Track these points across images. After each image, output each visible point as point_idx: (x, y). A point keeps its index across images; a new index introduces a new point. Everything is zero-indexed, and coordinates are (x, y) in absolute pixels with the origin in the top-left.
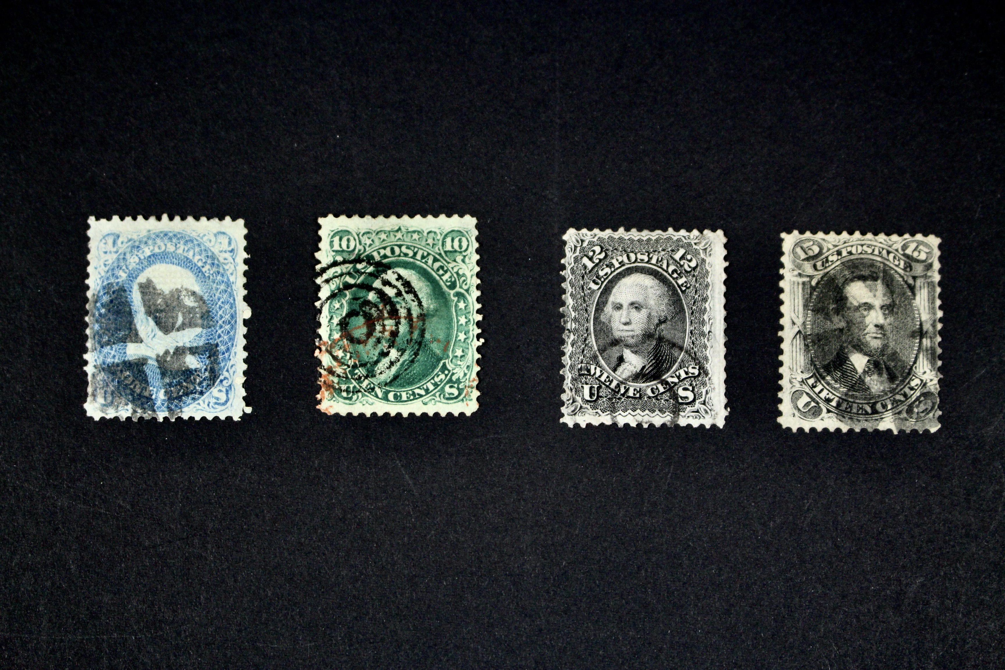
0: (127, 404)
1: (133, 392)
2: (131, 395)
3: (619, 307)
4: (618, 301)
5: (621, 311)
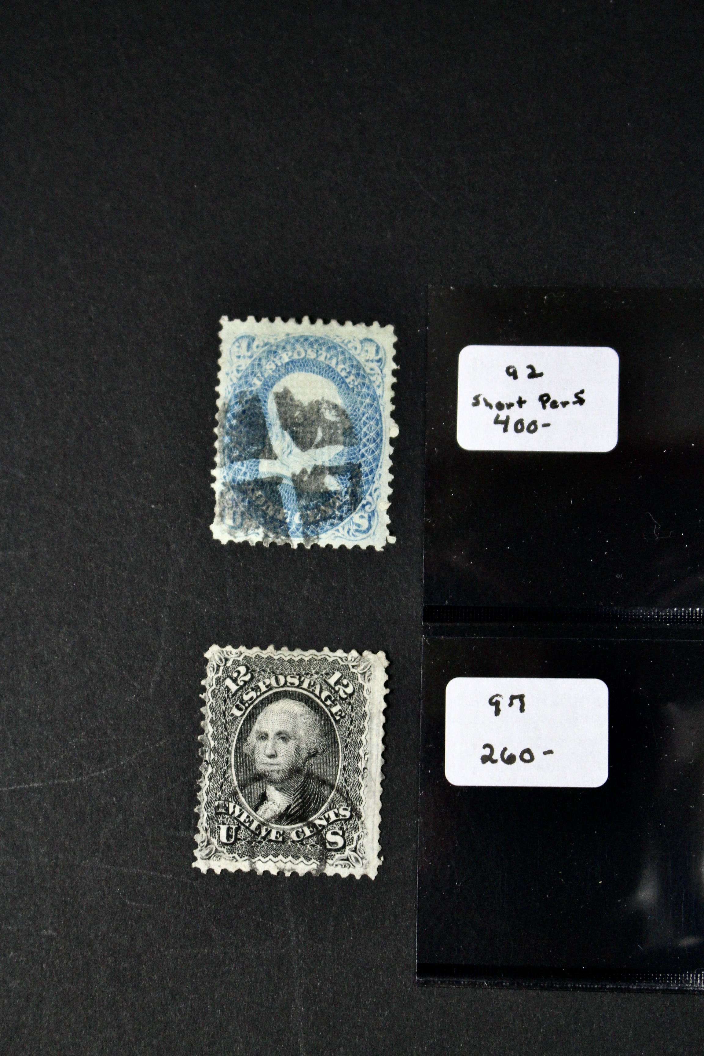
0: (258, 528)
1: (265, 514)
2: (264, 517)
3: (263, 737)
4: (264, 730)
5: (266, 742)
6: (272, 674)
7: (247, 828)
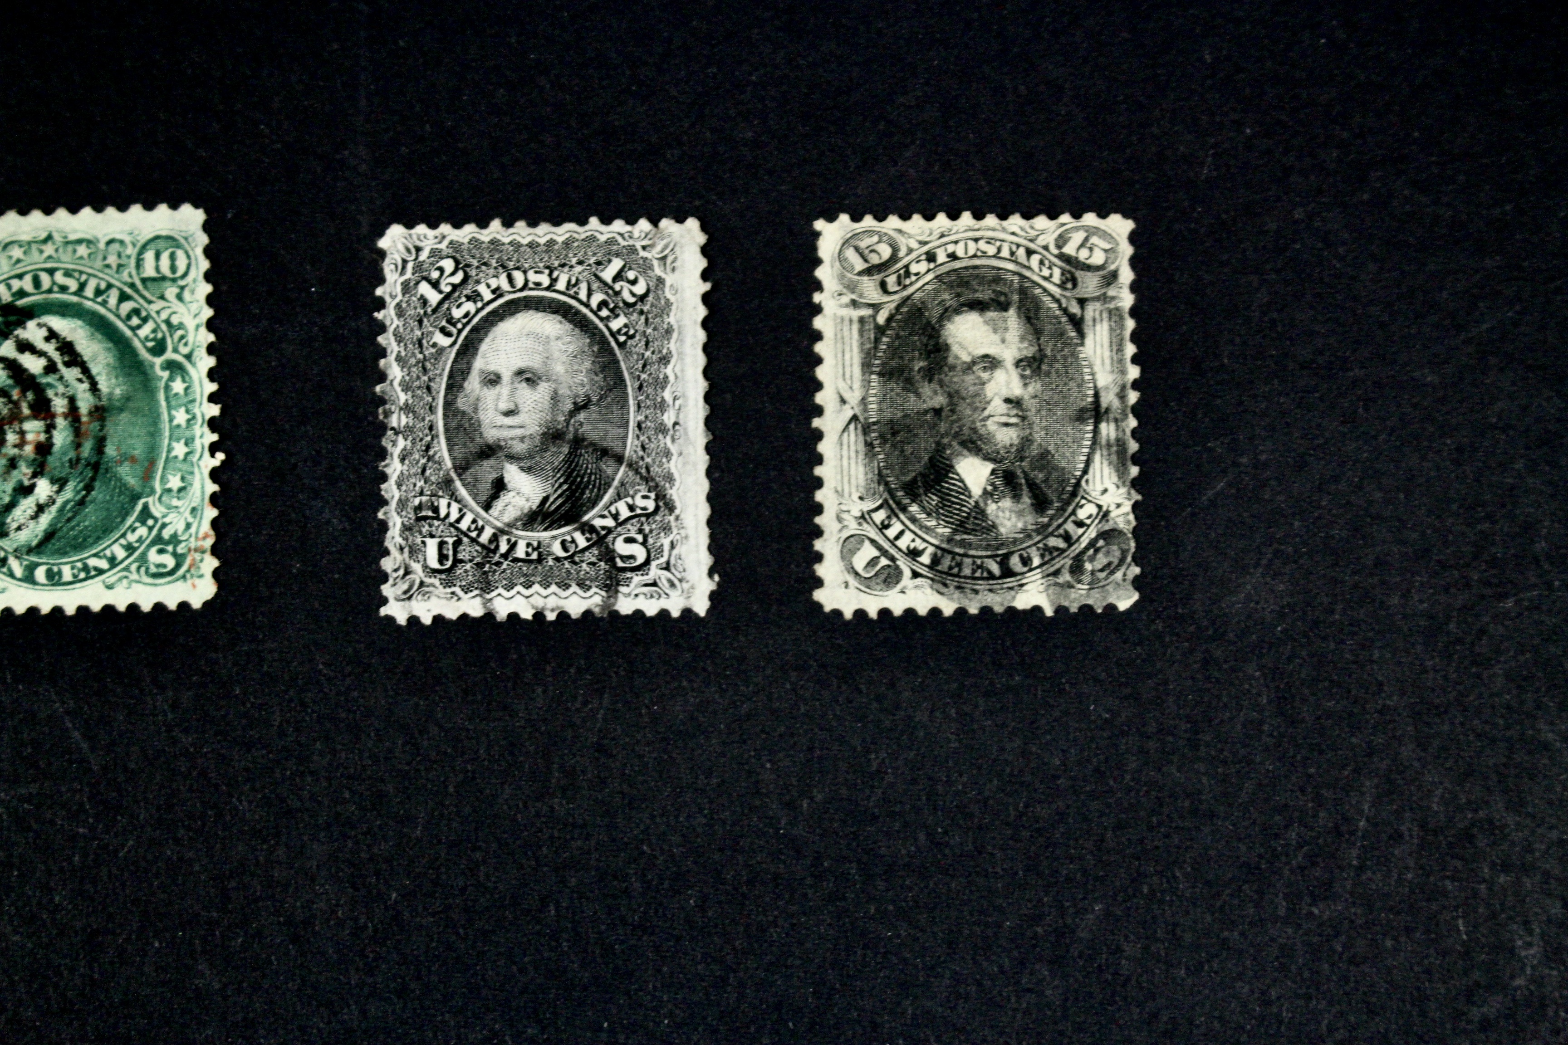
3: (493, 380)
4: (492, 368)
5: (498, 387)
6: (501, 270)
7: (474, 540)
